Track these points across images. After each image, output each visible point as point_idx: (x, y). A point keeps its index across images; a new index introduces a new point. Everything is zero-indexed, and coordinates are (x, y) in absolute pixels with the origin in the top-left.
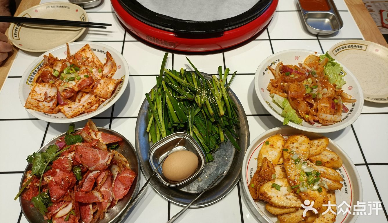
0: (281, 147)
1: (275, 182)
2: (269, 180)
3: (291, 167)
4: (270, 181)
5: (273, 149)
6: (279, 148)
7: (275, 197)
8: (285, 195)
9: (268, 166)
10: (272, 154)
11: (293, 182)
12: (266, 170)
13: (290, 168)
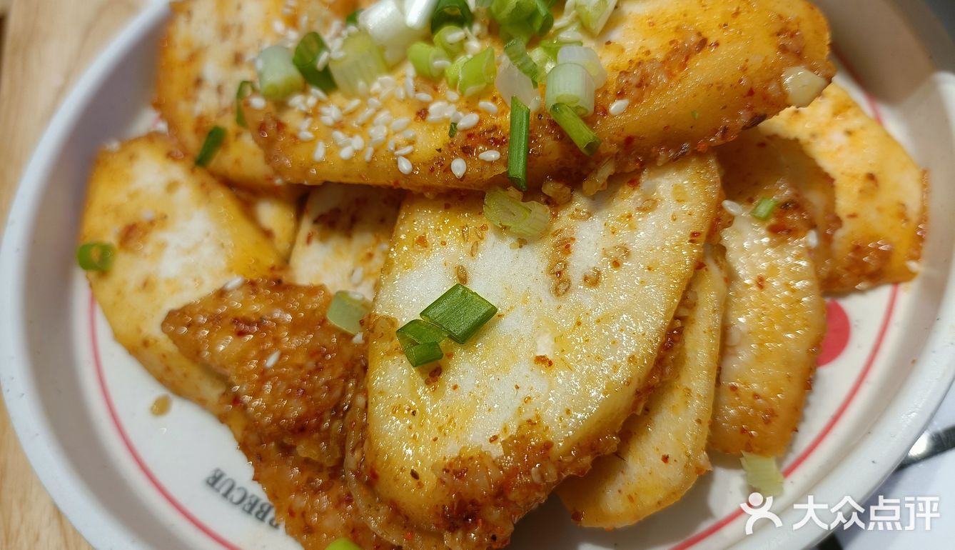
0: (177, 172)
1: (392, 323)
2: (358, 369)
3: (339, 125)
4: (365, 368)
5: (157, 236)
6: (172, 187)
7: (535, 382)
8: (560, 280)
9: (241, 325)
10: (189, 252)
11: (466, 151)
12: (263, 355)
13: (339, 135)
